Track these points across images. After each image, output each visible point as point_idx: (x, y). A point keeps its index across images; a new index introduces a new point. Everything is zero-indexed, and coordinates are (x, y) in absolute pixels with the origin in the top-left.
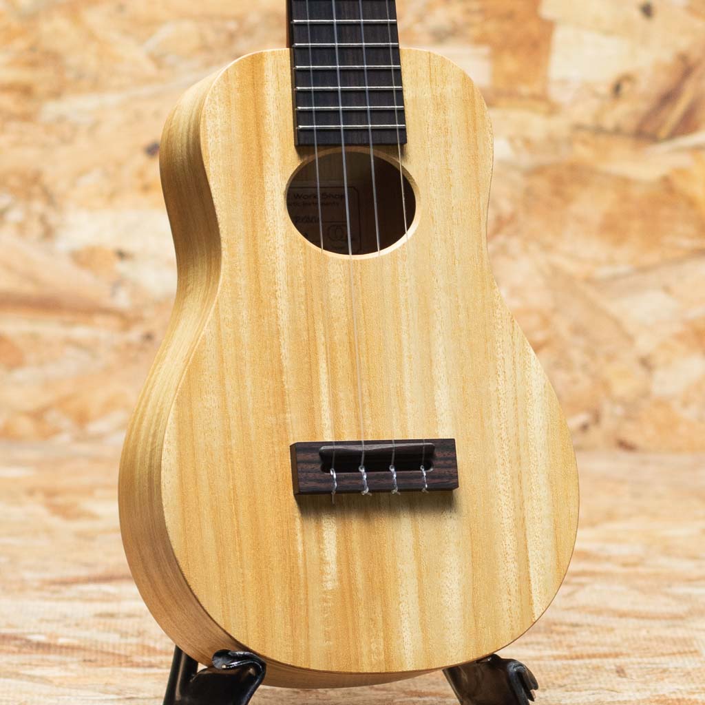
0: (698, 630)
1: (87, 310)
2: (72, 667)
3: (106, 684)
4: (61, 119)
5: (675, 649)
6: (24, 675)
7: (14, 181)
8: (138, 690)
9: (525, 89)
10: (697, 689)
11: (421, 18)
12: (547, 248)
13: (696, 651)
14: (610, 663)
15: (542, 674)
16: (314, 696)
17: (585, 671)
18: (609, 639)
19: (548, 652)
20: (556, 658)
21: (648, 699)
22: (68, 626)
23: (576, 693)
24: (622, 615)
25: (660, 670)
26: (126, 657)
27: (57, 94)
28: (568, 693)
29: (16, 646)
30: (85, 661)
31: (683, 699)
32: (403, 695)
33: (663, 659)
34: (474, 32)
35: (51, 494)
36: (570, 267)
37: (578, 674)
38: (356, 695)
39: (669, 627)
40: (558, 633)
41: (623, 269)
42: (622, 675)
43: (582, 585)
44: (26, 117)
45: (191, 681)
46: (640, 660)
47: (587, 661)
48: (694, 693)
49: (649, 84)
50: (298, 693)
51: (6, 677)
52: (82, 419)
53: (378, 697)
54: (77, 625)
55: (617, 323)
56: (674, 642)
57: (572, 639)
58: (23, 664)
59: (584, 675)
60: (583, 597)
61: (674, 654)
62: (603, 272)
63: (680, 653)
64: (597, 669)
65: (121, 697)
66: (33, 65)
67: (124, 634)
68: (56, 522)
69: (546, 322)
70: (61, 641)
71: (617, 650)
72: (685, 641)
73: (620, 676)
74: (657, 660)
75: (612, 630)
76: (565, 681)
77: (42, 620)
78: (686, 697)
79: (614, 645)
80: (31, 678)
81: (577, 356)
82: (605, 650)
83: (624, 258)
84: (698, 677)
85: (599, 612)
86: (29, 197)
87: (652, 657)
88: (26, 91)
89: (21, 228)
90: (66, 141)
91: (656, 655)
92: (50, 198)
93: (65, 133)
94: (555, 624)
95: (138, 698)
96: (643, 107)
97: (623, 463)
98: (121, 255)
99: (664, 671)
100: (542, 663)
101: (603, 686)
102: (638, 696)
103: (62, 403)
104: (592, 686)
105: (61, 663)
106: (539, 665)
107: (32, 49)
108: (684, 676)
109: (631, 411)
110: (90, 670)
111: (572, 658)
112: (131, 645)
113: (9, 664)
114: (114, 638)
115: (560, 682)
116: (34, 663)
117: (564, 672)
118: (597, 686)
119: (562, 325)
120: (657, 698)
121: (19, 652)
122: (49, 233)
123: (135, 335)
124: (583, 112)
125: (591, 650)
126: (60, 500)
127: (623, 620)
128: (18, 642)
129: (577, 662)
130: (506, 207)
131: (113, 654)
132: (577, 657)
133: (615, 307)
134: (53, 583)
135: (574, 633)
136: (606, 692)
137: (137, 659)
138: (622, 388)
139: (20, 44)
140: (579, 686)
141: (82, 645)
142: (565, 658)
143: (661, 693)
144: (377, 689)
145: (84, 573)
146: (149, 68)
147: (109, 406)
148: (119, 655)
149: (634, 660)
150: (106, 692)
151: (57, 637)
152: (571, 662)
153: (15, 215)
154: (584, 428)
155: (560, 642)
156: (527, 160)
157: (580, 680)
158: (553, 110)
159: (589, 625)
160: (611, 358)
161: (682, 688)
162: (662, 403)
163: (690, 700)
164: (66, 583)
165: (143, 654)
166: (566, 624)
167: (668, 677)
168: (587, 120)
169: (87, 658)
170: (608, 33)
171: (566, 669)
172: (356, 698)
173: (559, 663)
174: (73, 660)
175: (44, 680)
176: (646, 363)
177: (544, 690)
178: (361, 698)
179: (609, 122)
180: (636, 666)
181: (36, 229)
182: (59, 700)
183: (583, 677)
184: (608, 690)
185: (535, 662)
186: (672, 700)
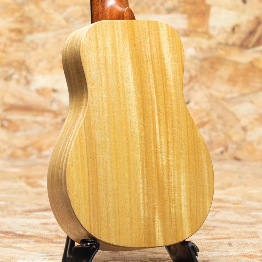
0: (259, 228)
1: (42, 111)
2: (31, 243)
3: (43, 250)
4: (32, 42)
5: (250, 236)
6: (13, 247)
7: (15, 64)
8: (54, 252)
9: (200, 30)
10: (257, 251)
11: (162, 4)
12: (208, 87)
13: (258, 237)
14: (226, 241)
15: (201, 245)
16: (118, 254)
17: (217, 244)
18: (227, 232)
19: (204, 237)
20: (207, 239)
21: (239, 255)
22: (31, 228)
23: (213, 253)
24: (232, 223)
25: (244, 244)
26: (51, 239)
27: (31, 32)
28: (210, 253)
29: (11, 235)
30: (36, 241)
31: (252, 255)
32: (150, 254)
33: (246, 240)
34: (181, 9)
35: (28, 178)
36: (217, 94)
37: (214, 246)
38: (133, 254)
39: (248, 227)
40: (208, 230)
41: (236, 95)
42: (230, 245)
43: (218, 212)
44: (20, 41)
45: (73, 250)
46: (237, 240)
47: (218, 240)
48: (256, 252)
49: (245, 28)
50: (112, 253)
51: (7, 247)
52: (40, 150)
53: (141, 254)
54: (34, 227)
55: (234, 115)
56: (250, 233)
57: (213, 232)
58: (13, 243)
59: (217, 246)
60: (218, 216)
61: (250, 238)
62: (229, 96)
63: (252, 237)
64: (222, 243)
65: (48, 255)
66: (22, 22)
67: (51, 231)
68: (29, 189)
69: (208, 114)
70: (28, 234)
71: (229, 236)
72: (254, 233)
73: (230, 246)
74: (243, 240)
75: (228, 228)
76: (210, 248)
77: (21, 226)
78: (253, 254)
79: (228, 234)
80: (16, 248)
81: (219, 126)
82: (225, 236)
83: (236, 91)
84: (258, 246)
85: (223, 222)
86: (21, 70)
87: (242, 239)
88: (19, 31)
89: (18, 81)
90: (34, 49)
91: (243, 238)
92: (28, 70)
93: (34, 47)
94: (207, 226)
95: (54, 255)
96: (243, 36)
97: (235, 166)
98: (54, 91)
99: (246, 244)
100: (201, 241)
101: (223, 250)
102: (236, 254)
103: (33, 145)
104: (219, 250)
105: (27, 242)
106: (201, 242)
107: (22, 16)
108: (253, 246)
109: (239, 146)
110: (38, 245)
111: (213, 239)
112: (53, 235)
113: (8, 242)
114: (47, 232)
115: (207, 248)
116: (17, 242)
117: (209, 245)
118: (221, 250)
119: (214, 115)
120: (243, 254)
121: (12, 238)
122: (28, 83)
123: (59, 119)
124: (221, 38)
125: (219, 236)
126: (31, 180)
127: (232, 225)
128: (12, 234)
129: (214, 241)
130: (193, 73)
131: (46, 239)
132: (215, 239)
133: (233, 109)
134: (26, 212)
135: (214, 230)
136: (224, 252)
137: (55, 240)
138: (236, 138)
139: (17, 14)
140: (215, 250)
141: (35, 235)
142: (210, 239)
143: (244, 252)
144: (141, 252)
145: (37, 208)
146: (64, 23)
147: (50, 145)
148: (48, 239)
149: (235, 240)
150: (43, 253)
151: (26, 232)
152: (212, 241)
153: (16, 76)
154: (222, 152)
155: (209, 233)
156: (201, 55)
157: (215, 248)
158: (210, 37)
159: (220, 227)
160: (232, 127)
161: (252, 250)
162: (250, 144)
163: (254, 255)
164: (30, 211)
165: (57, 239)
166: (211, 226)
167: (247, 246)
168: (223, 41)
169: (37, 240)
170: (230, 9)
171: (210, 243)
172: (133, 255)
173: (208, 241)
174: (31, 241)
175: (20, 248)
176: (244, 129)
177: (202, 252)
178: (135, 255)
179: (231, 41)
180: (236, 242)
181: (23, 81)
182: (25, 256)
183: (216, 247)
184: (225, 251)
185: (199, 241)
186: (248, 255)
